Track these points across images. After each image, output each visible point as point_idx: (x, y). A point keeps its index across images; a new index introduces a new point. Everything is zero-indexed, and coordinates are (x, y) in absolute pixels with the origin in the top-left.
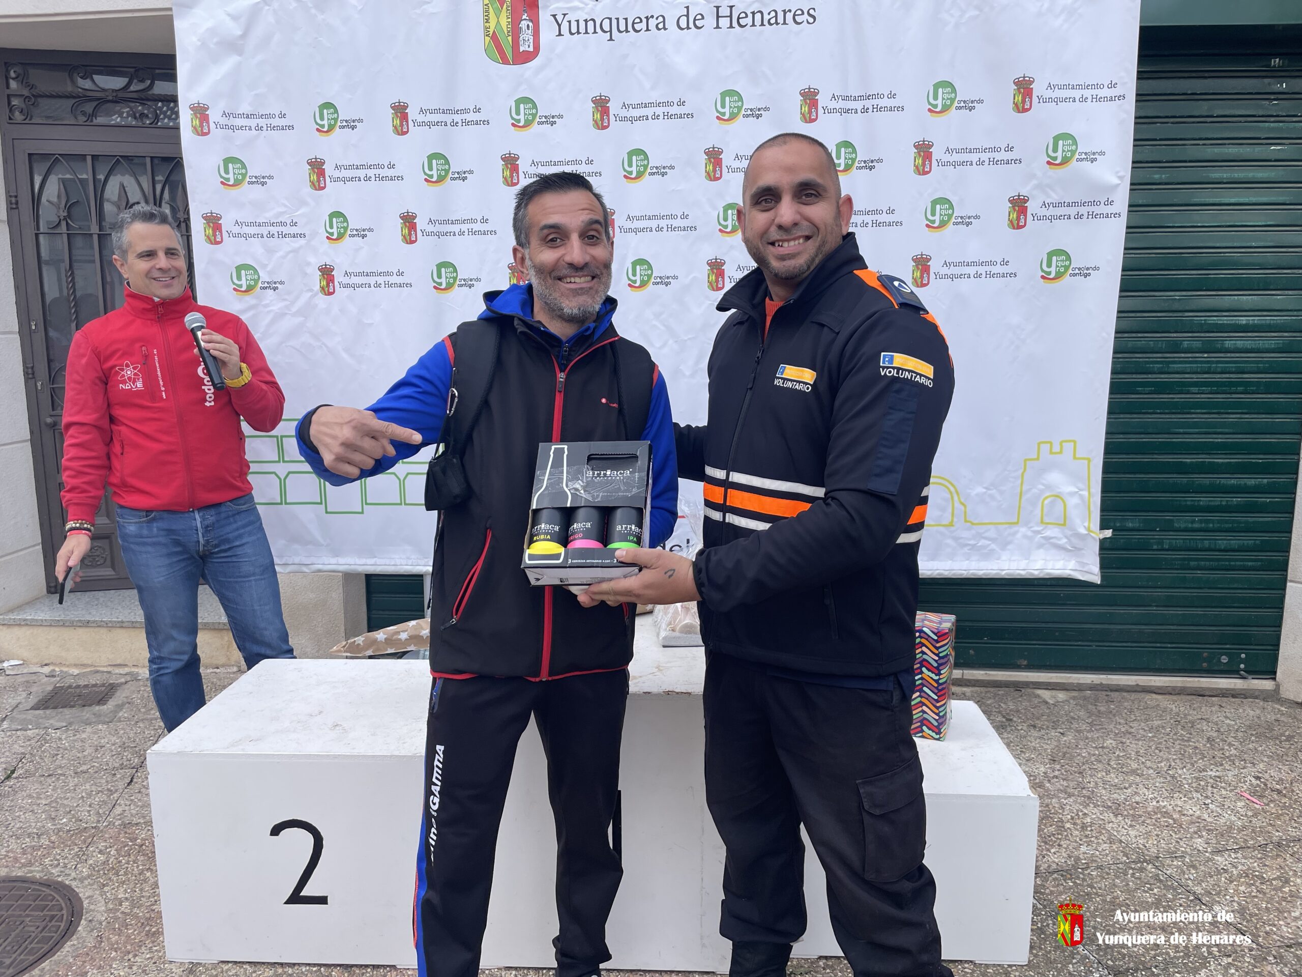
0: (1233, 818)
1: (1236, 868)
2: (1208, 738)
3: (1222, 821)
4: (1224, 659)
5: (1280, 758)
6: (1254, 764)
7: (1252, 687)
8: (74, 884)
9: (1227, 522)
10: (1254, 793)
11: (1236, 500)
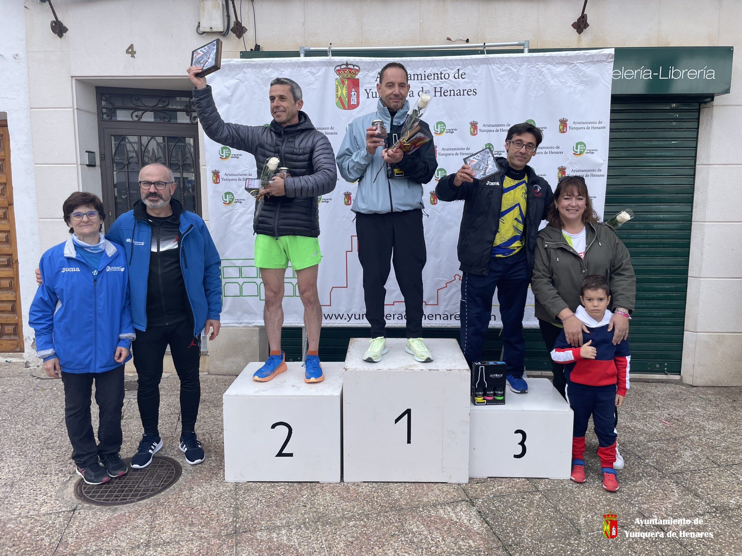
0: (657, 429)
1: (656, 447)
2: (649, 400)
3: (652, 430)
4: (658, 366)
5: (680, 407)
6: (668, 409)
7: (670, 378)
8: (173, 457)
9: (656, 304)
10: (666, 420)
11: (661, 294)
